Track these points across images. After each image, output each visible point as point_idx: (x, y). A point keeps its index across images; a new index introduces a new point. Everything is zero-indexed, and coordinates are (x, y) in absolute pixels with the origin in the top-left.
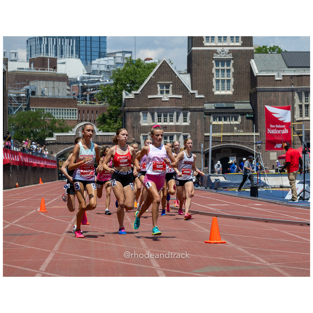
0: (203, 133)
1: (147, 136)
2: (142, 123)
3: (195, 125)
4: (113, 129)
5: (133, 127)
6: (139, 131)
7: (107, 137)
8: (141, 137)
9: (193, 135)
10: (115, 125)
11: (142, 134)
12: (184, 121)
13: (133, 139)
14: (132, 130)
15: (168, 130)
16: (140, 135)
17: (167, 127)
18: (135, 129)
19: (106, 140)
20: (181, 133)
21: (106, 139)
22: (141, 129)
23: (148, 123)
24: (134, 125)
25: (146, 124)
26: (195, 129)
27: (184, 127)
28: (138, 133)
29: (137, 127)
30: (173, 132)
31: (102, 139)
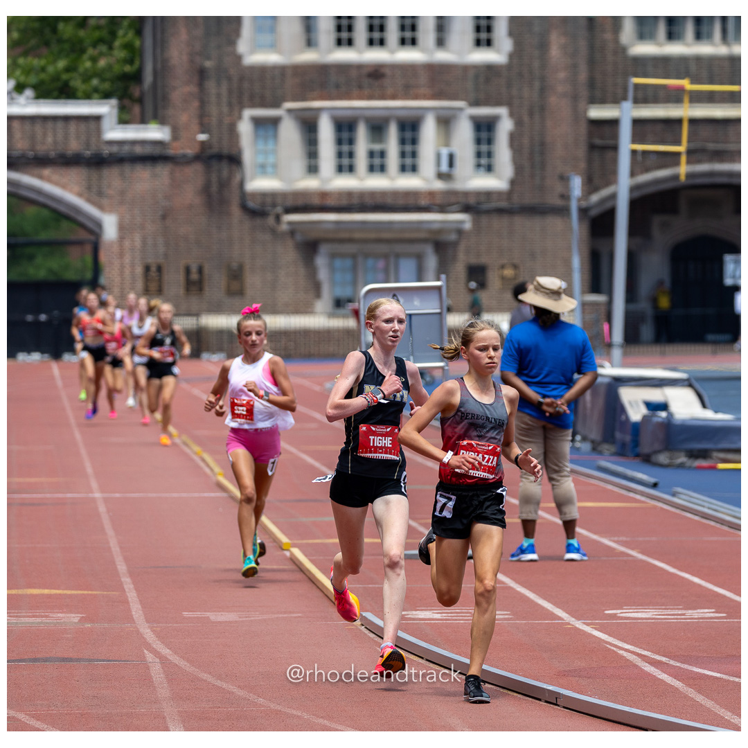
0: (582, 104)
1: (275, 122)
2: (253, 51)
3: (536, 64)
4: (95, 82)
5: (202, 74)
6: (230, 92)
7: (60, 124)
8: (245, 128)
9: (526, 119)
10: (101, 54)
11: (248, 113)
12: (478, 43)
13: (202, 137)
14: (192, 88)
15: (390, 91)
16: (240, 117)
17: (387, 71)
18: (211, 85)
19: (55, 142)
20: (461, 109)
21: (55, 135)
22: (246, 85)
23: (279, 52)
24: (208, 64)
25: (272, 58)
26: (537, 84)
27: (477, 77)
28: (230, 105)
29: (221, 72)
30: (416, 97)
31: (33, 138)
